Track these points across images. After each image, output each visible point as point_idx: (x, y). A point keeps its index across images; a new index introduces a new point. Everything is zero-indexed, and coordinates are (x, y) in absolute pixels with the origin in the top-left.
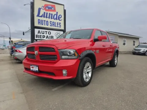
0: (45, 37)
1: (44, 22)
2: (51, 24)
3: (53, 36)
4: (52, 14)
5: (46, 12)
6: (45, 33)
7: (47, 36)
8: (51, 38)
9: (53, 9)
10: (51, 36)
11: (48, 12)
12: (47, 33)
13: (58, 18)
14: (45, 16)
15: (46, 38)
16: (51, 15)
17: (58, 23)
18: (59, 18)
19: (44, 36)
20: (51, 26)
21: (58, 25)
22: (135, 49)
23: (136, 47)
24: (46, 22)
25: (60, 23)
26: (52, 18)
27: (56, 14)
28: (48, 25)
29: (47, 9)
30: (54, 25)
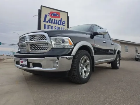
1: (49, 27)
2: (55, 28)
4: (57, 20)
5: (51, 18)
9: (58, 16)
11: (54, 19)
14: (51, 22)
16: (55, 21)
22: (137, 56)
23: (138, 53)
24: (51, 27)
26: (56, 24)
27: (60, 20)
29: (52, 15)
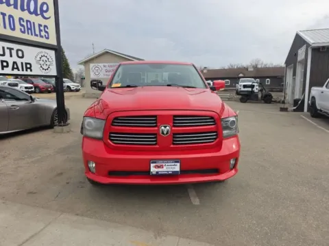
0: (7, 66)
1: (1, 17)
2: (21, 25)
3: (30, 64)
6: (7, 52)
7: (15, 63)
8: (27, 68)
10: (26, 64)
12: (14, 53)
13: (39, 13)
15: (13, 70)
17: (40, 25)
18: (42, 11)
19: (5, 64)
20: (24, 32)
21: (40, 31)
25: (45, 26)
28: (13, 29)
30: (31, 29)
